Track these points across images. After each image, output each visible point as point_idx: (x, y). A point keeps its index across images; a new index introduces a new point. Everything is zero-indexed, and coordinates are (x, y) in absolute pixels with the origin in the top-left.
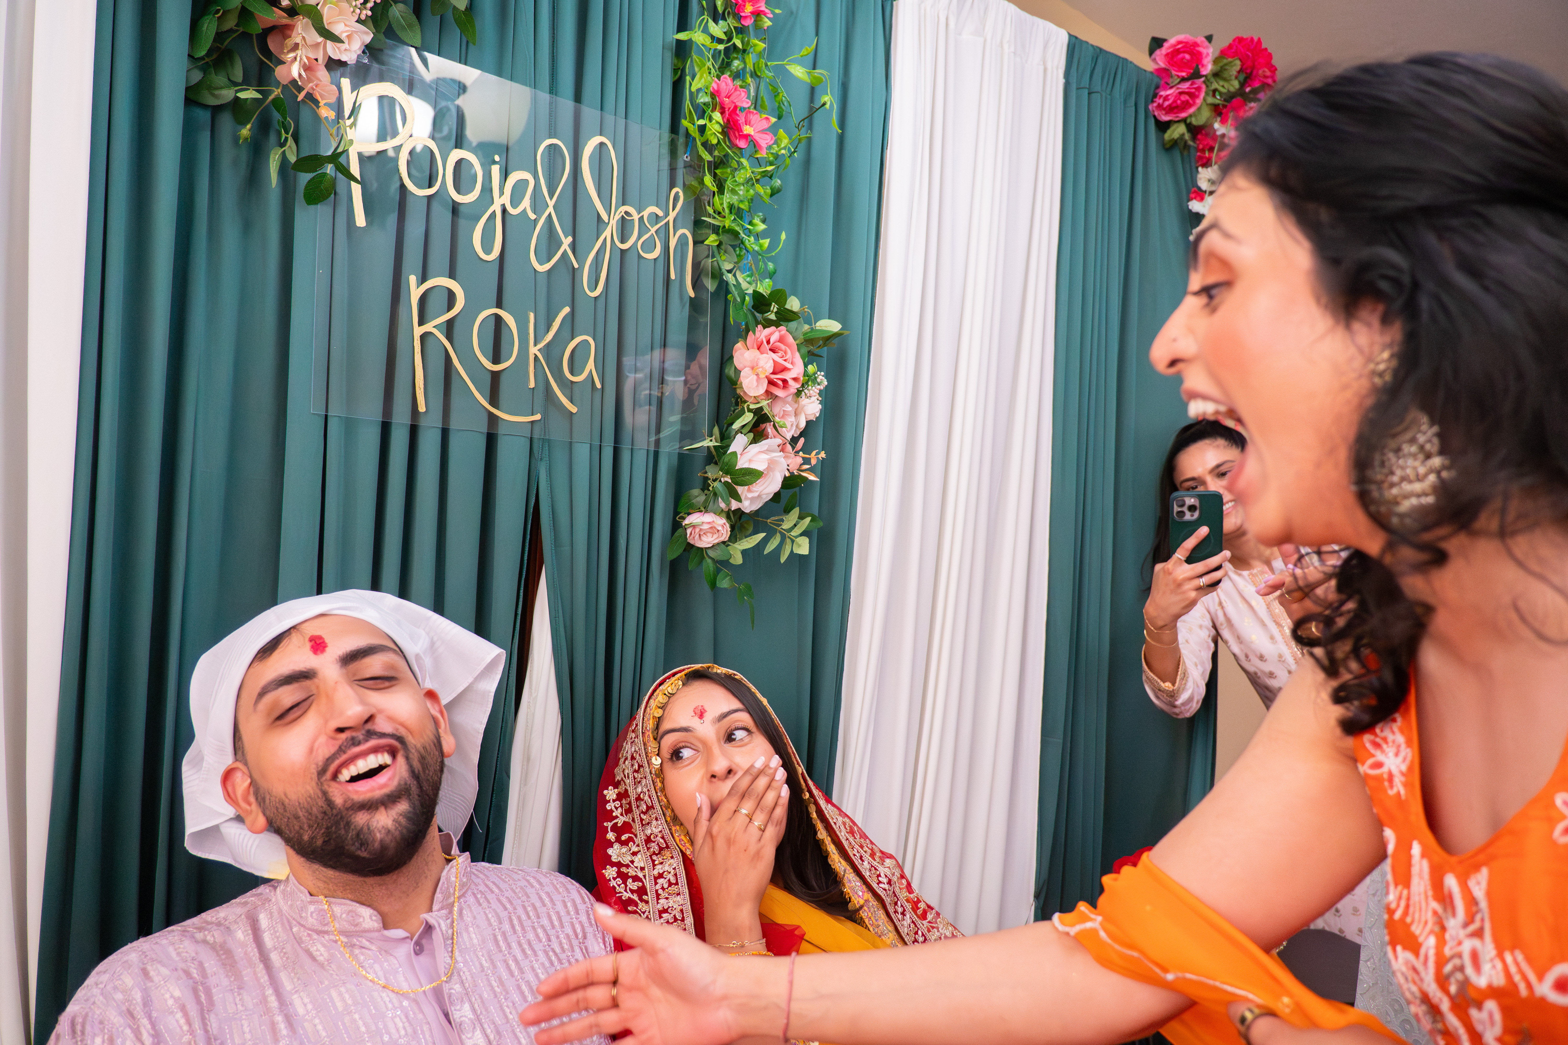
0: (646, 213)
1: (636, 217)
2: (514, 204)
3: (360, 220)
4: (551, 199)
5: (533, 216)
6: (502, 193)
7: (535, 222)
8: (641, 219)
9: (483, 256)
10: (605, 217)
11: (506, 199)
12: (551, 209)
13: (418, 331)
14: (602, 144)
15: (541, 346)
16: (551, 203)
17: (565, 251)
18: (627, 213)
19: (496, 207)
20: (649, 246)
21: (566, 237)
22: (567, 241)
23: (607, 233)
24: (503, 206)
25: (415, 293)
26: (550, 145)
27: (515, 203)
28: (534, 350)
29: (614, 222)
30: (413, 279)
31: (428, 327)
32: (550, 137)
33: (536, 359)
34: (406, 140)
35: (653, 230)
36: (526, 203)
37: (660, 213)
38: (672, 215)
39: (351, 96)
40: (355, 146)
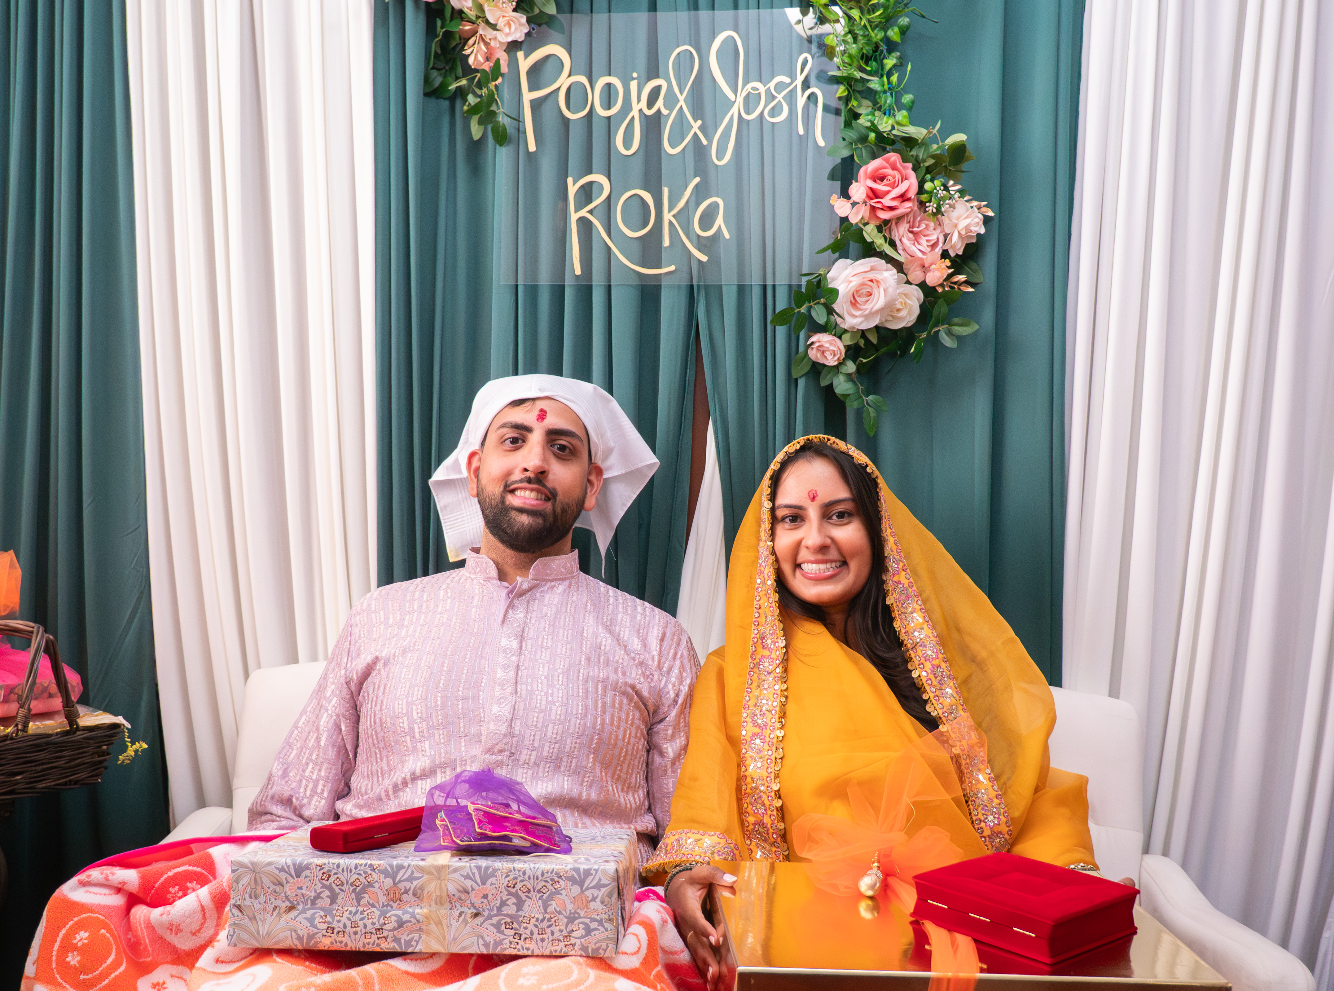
0: (772, 85)
1: (762, 89)
2: (649, 107)
3: (532, 147)
4: (681, 93)
5: (665, 112)
6: (639, 100)
7: (669, 115)
8: (768, 91)
9: (624, 152)
10: (731, 96)
11: (643, 104)
12: (682, 103)
13: (574, 217)
14: (729, 37)
15: (675, 212)
16: (681, 98)
17: (695, 133)
18: (753, 88)
19: (635, 113)
20: (774, 112)
21: (695, 121)
22: (696, 126)
23: (734, 110)
24: (641, 111)
25: (573, 189)
26: (682, 52)
27: (650, 105)
28: (668, 216)
29: (740, 99)
30: (570, 180)
31: (584, 213)
32: (681, 46)
33: (671, 223)
34: (564, 82)
35: (780, 97)
36: (660, 104)
37: (788, 80)
38: (800, 79)
39: (525, 63)
40: (528, 96)
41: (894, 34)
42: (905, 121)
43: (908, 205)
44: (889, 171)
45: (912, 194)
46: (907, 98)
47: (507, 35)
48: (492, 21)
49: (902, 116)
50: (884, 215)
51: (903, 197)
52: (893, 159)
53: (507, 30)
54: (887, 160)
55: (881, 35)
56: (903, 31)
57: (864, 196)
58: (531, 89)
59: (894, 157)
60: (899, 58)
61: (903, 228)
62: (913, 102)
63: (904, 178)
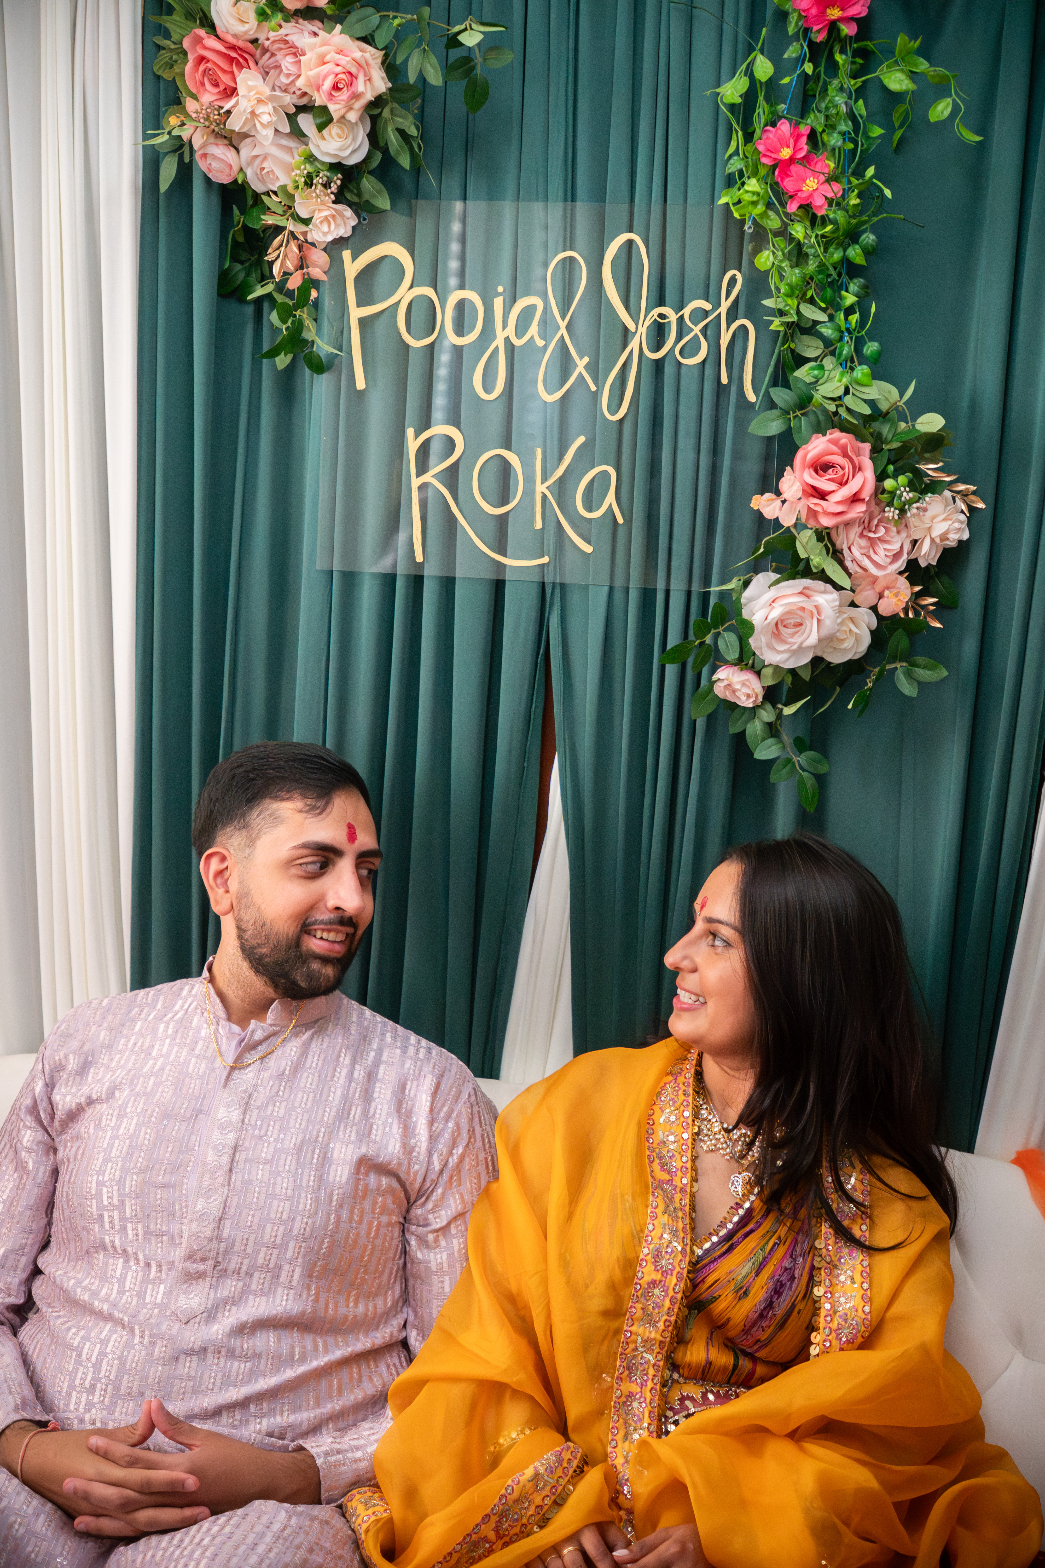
0: (686, 312)
1: (672, 317)
2: (519, 335)
3: (361, 384)
4: (563, 319)
5: (540, 343)
6: (505, 326)
7: (545, 347)
8: (681, 319)
9: (484, 396)
10: (631, 326)
11: (510, 331)
12: (563, 331)
13: (416, 482)
14: (630, 243)
15: (550, 483)
16: (563, 324)
17: (580, 374)
18: (661, 316)
19: (499, 342)
20: (690, 349)
21: (581, 358)
22: (583, 363)
23: (634, 344)
24: (507, 339)
25: (413, 444)
26: (564, 259)
27: (519, 333)
28: (541, 488)
29: (643, 330)
30: (410, 432)
31: (427, 478)
32: (564, 250)
33: (544, 497)
34: (404, 294)
35: (697, 330)
36: (533, 330)
37: (708, 306)
38: (725, 305)
39: (352, 267)
40: (356, 313)
41: (855, 254)
42: (866, 380)
43: (861, 508)
44: (838, 459)
45: (866, 495)
46: (871, 348)
47: (325, 234)
48: (304, 215)
49: (862, 371)
50: (826, 522)
51: (855, 499)
52: (843, 441)
53: (325, 228)
54: (835, 442)
55: (837, 256)
56: (868, 253)
57: (800, 494)
58: (360, 304)
59: (845, 438)
60: (865, 287)
61: (855, 531)
62: (879, 354)
63: (857, 469)
